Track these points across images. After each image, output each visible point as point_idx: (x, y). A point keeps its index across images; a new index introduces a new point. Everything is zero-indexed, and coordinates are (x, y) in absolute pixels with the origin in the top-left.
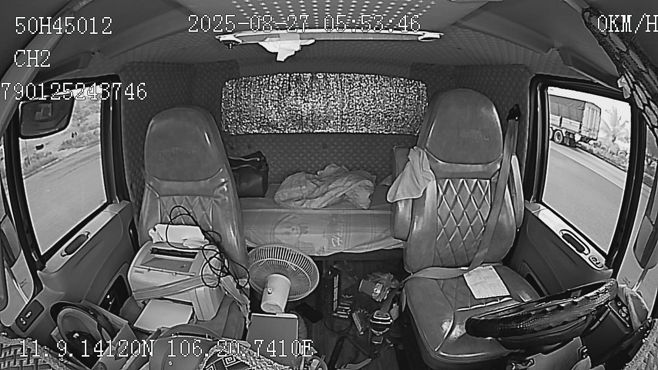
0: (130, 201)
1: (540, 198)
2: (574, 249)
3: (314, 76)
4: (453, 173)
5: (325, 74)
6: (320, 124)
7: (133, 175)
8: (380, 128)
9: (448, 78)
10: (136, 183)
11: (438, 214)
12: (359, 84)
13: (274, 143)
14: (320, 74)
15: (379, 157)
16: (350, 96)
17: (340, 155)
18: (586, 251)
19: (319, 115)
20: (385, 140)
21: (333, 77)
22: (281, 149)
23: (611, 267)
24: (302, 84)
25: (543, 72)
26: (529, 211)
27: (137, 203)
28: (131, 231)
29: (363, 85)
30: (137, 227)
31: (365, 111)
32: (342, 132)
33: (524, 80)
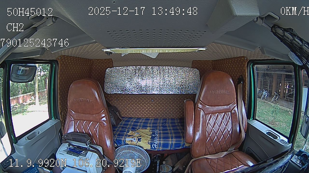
0: (60, 120)
1: (255, 117)
2: (273, 138)
3: (147, 67)
4: (213, 111)
5: (152, 67)
6: (150, 90)
7: (62, 108)
8: (178, 92)
9: (209, 66)
10: (63, 112)
11: (206, 131)
12: (168, 71)
13: (129, 99)
14: (150, 67)
15: (178, 105)
16: (163, 77)
17: (160, 104)
18: (278, 138)
19: (149, 86)
20: (181, 97)
21: (156, 68)
22: (132, 102)
23: (291, 142)
24: (142, 71)
25: (253, 58)
26: (250, 124)
27: (63, 122)
28: (60, 134)
29: (170, 71)
30: (63, 132)
31: (171, 84)
32: (160, 94)
33: (244, 63)
